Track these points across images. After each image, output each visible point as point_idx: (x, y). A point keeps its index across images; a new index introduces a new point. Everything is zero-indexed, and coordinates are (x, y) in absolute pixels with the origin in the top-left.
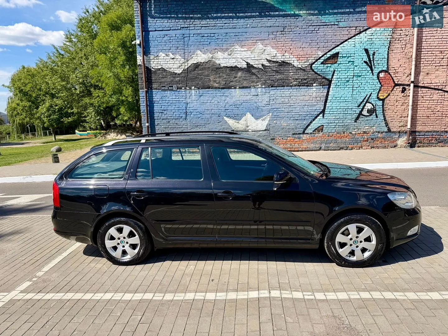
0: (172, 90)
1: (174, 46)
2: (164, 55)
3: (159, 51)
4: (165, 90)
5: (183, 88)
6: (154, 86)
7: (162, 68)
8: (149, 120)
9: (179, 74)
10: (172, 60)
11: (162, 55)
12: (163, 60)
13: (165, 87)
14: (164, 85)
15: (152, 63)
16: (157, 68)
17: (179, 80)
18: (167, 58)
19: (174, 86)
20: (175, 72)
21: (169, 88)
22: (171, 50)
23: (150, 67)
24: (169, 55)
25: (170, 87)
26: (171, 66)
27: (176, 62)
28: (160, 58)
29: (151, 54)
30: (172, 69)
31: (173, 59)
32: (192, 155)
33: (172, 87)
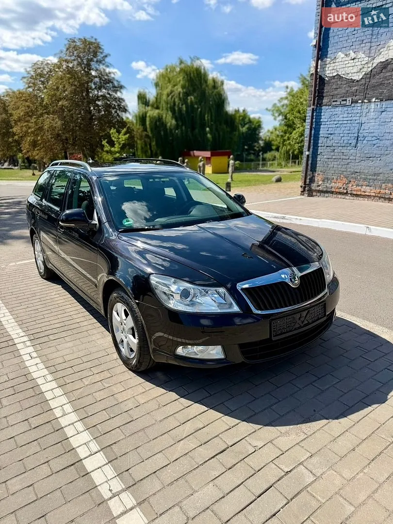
0: (345, 106)
1: (357, 39)
2: (343, 55)
3: (338, 51)
4: (336, 106)
5: (360, 101)
6: (325, 101)
7: (338, 75)
8: (312, 147)
9: (357, 81)
10: (352, 61)
11: (341, 55)
12: (340, 63)
13: (336, 101)
14: (335, 100)
15: (327, 68)
16: (331, 75)
17: (357, 90)
18: (347, 59)
19: (348, 99)
20: (354, 78)
21: (342, 103)
22: (354, 47)
23: (323, 76)
24: (349, 54)
25: (343, 100)
26: (348, 70)
27: (356, 64)
28: (337, 61)
29: (328, 56)
30: (350, 75)
31: (353, 59)
32: (355, 198)
33: (346, 100)
